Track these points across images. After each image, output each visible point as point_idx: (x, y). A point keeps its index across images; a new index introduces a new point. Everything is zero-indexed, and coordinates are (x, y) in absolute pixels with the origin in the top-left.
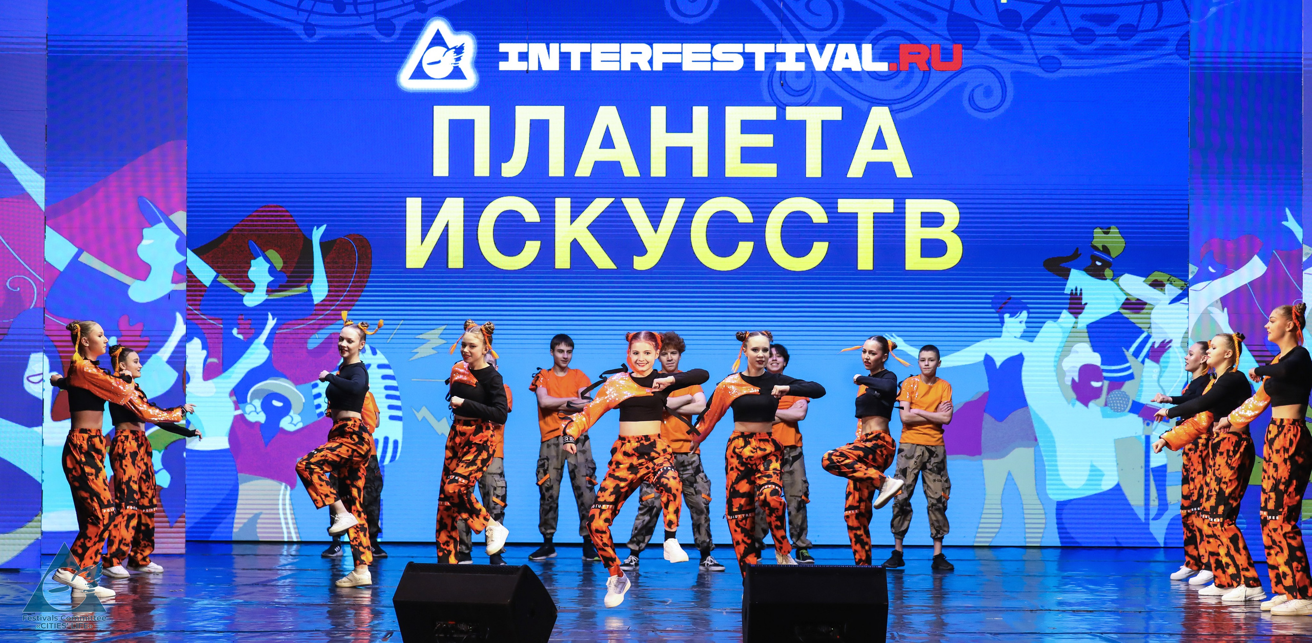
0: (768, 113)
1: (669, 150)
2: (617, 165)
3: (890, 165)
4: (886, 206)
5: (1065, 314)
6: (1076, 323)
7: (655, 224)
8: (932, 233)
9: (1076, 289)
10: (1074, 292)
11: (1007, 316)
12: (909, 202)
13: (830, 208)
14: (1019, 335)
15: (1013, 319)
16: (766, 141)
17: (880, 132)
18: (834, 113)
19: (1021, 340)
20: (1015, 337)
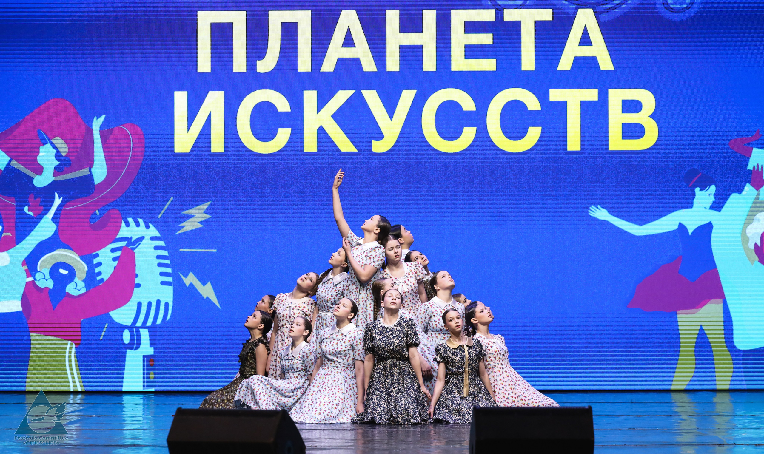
0: (489, 15)
1: (403, 48)
2: (357, 61)
3: (594, 59)
4: (592, 95)
5: (748, 188)
6: (758, 194)
7: (391, 111)
8: (632, 118)
9: (758, 165)
10: (756, 168)
11: (697, 190)
12: (612, 92)
13: (543, 97)
14: (709, 205)
15: (703, 192)
16: (487, 39)
17: (585, 31)
18: (546, 15)
19: (710, 210)
20: (705, 208)
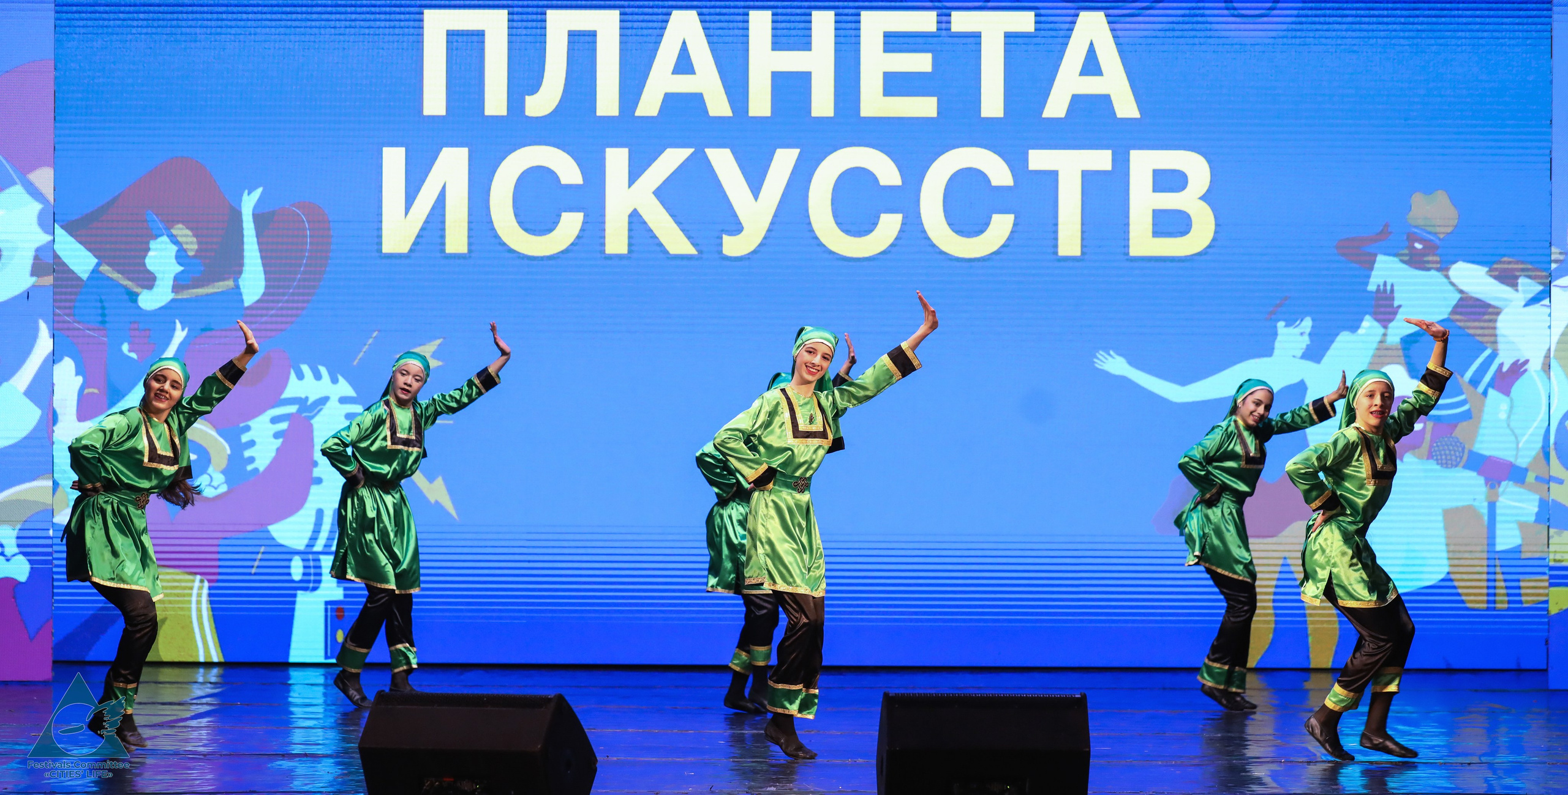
0: (924, 21)
1: (776, 76)
2: (698, 98)
3: (1106, 99)
4: (1101, 160)
5: (1368, 323)
6: (1385, 335)
7: (756, 187)
8: (1169, 201)
9: (1385, 284)
10: (1382, 288)
11: (1281, 324)
12: (1136, 156)
13: (1017, 163)
14: (1300, 353)
15: (1291, 330)
16: (921, 62)
17: (1091, 50)
18: (1024, 21)
19: (1303, 361)
20: (1294, 356)
